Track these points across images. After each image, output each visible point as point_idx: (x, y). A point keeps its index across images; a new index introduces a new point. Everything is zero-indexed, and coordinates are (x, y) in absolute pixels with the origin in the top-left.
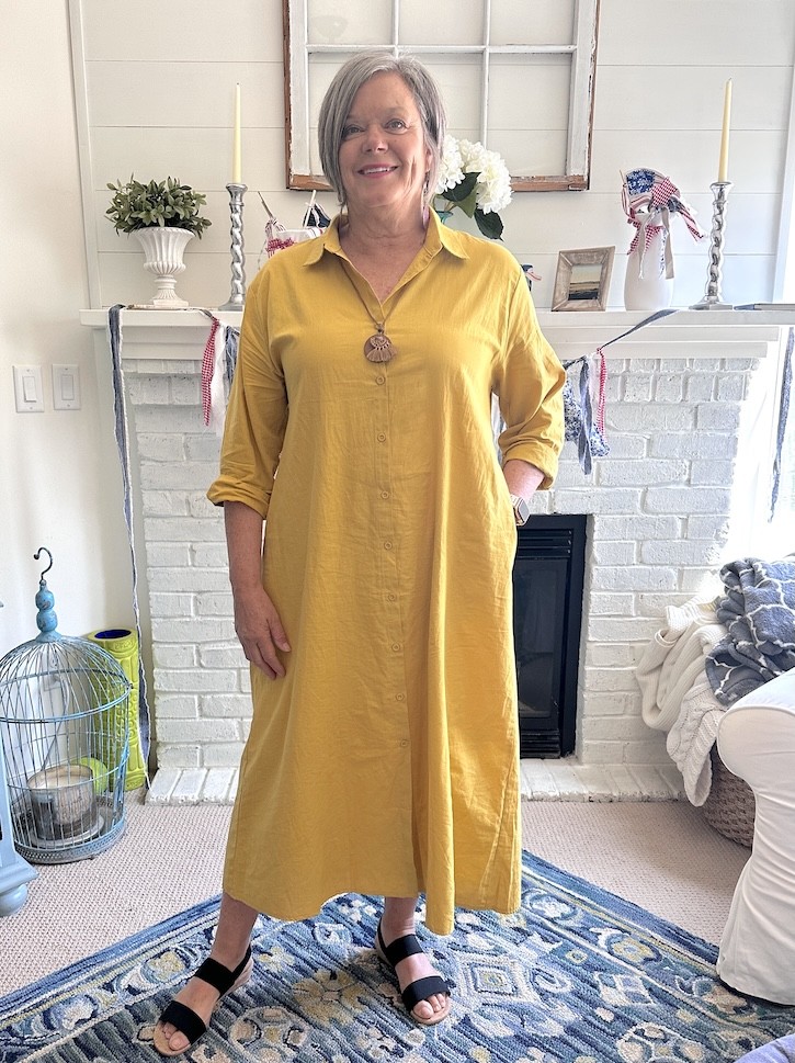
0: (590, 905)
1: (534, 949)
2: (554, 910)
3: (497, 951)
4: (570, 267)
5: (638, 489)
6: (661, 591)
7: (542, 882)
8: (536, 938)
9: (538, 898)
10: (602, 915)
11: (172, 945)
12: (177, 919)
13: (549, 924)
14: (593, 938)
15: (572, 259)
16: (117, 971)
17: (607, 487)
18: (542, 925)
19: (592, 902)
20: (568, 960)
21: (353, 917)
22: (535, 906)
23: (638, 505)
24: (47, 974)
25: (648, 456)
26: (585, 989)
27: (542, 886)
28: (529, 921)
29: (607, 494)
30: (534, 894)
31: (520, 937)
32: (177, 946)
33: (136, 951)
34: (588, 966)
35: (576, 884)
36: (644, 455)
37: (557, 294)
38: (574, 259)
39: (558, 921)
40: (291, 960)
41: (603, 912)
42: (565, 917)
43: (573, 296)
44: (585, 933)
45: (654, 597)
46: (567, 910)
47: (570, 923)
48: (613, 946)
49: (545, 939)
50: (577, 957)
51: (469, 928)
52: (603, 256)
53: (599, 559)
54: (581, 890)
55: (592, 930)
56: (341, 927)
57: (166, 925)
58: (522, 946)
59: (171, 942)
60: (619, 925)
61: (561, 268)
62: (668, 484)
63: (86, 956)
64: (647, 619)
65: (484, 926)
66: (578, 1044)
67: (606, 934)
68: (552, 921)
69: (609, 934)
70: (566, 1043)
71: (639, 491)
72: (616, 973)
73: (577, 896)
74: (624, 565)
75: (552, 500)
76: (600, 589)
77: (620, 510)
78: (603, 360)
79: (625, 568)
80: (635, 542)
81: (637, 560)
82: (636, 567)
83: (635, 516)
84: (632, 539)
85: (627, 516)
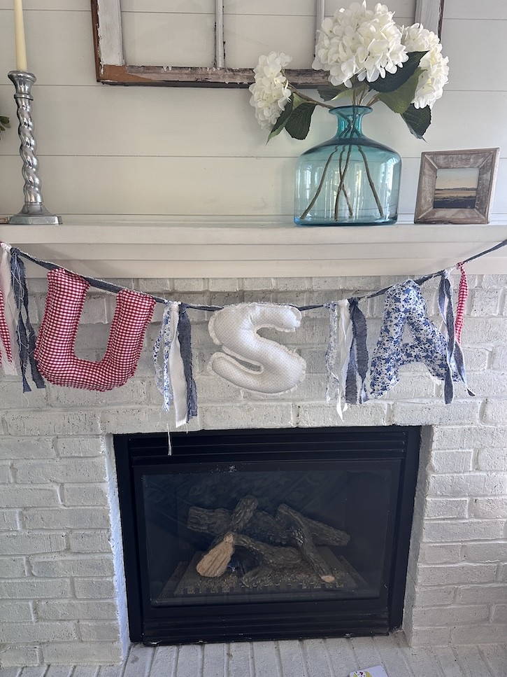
15: (440, 161)
53: (436, 467)
71: (479, 403)
74: (460, 472)
75: (391, 412)
76: (436, 496)
77: (460, 421)
78: (463, 276)
79: (461, 474)
80: (472, 450)
81: (473, 468)
82: (472, 474)
83: (473, 426)
84: (470, 448)
85: (466, 426)
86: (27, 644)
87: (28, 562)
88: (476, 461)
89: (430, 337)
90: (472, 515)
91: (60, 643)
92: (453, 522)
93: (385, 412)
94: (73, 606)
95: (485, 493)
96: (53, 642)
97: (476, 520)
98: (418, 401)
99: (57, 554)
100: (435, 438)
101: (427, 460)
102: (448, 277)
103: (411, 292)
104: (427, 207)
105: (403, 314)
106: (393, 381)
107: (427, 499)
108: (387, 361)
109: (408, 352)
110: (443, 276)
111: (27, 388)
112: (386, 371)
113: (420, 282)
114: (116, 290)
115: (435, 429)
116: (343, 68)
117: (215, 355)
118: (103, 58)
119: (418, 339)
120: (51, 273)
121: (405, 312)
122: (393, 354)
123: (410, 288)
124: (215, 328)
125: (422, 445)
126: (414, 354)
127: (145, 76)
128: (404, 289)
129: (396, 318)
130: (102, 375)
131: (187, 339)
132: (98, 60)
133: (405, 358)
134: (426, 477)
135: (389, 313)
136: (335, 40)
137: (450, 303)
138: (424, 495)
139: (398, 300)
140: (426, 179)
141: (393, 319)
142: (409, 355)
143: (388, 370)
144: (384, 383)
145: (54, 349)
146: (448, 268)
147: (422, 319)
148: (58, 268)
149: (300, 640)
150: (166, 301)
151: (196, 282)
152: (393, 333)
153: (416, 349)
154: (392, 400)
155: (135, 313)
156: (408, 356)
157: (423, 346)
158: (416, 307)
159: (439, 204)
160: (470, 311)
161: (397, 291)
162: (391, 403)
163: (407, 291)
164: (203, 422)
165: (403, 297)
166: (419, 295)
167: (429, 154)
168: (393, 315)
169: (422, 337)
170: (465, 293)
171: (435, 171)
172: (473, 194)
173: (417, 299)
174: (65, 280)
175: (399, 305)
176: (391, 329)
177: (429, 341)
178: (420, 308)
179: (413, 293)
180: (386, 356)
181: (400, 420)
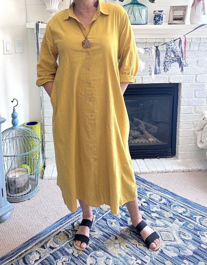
0: (191, 208)
1: (177, 224)
2: (180, 210)
3: (166, 226)
4: (174, 11)
5: (194, 75)
6: (202, 106)
7: (175, 201)
8: (177, 220)
9: (175, 206)
10: (196, 211)
11: (62, 230)
12: (62, 220)
13: (180, 215)
14: (194, 219)
15: (174, 8)
16: (45, 241)
17: (185, 75)
18: (178, 216)
19: (191, 207)
20: (189, 228)
21: (118, 217)
22: (174, 209)
23: (194, 80)
24: (21, 243)
25: (197, 66)
26: (196, 238)
27: (175, 202)
28: (174, 215)
29: (185, 77)
30: (173, 205)
31: (172, 221)
32: (63, 230)
33: (50, 233)
34: (195, 229)
35: (185, 200)
36: (196, 65)
37: (170, 19)
38: (175, 8)
39: (183, 214)
40: (102, 233)
41: (196, 210)
42: (184, 212)
43: (175, 19)
44: (191, 218)
45: (199, 108)
46: (184, 210)
47: (186, 214)
48: (201, 222)
49: (180, 221)
50: (191, 226)
51: (156, 218)
52: (184, 8)
53: (183, 96)
54: (187, 203)
55: (193, 216)
56: (115, 220)
57: (58, 223)
58: (174, 224)
59: (61, 229)
60: (201, 214)
61: (171, 11)
62: (203, 74)
63: (33, 236)
64: (198, 114)
65: (160, 217)
66: (198, 257)
67: (198, 218)
68: (181, 214)
69: (199, 217)
70: (194, 257)
71: (195, 76)
72: (204, 231)
73: (187, 205)
74: (190, 98)
76: (184, 106)
77: (189, 82)
78: (185, 38)
80: (193, 91)
82: (194, 99)
83: (193, 83)
88: (195, 95)
90: (195, 112)
92: (189, 114)
93: (167, 79)
95: (199, 105)
98: (177, 75)
100: (182, 87)
101: (180, 94)
106: (170, 68)
107: (181, 107)
113: (175, 41)
115: (182, 84)
119: (175, 56)
121: (171, 48)
134: (180, 99)
135: (167, 49)
143: (168, 64)
147: (176, 50)
152: (168, 54)
156: (173, 60)
162: (169, 76)
177: (178, 56)
178: (175, 47)
179: (173, 44)
180: (167, 60)
181: (172, 82)
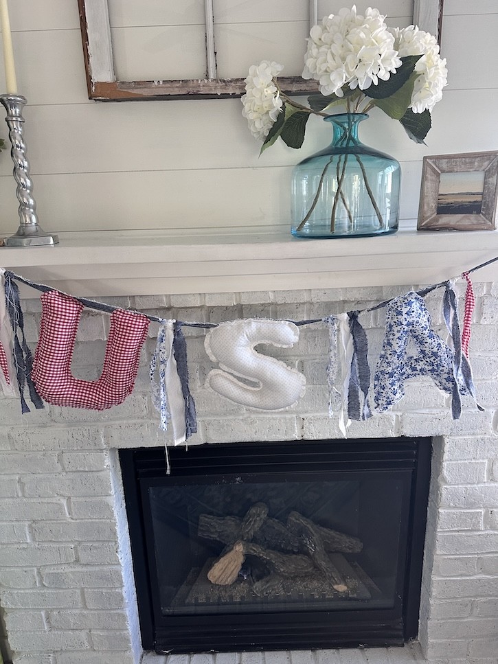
5: (491, 410)
23: (490, 427)
53: (448, 479)
64: (496, 532)
74: (474, 483)
75: (400, 423)
76: (449, 507)
77: (472, 431)
78: (469, 285)
79: (476, 486)
80: (486, 461)
81: (488, 478)
82: (487, 485)
83: (487, 436)
84: (483, 459)
85: (479, 437)
86: (41, 652)
87: (39, 573)
88: (491, 472)
89: (435, 350)
90: (488, 527)
91: (73, 651)
92: (468, 534)
93: (394, 424)
94: (84, 616)
96: (66, 651)
97: (492, 532)
98: (427, 411)
99: (66, 566)
100: (446, 448)
101: (439, 471)
102: (453, 286)
103: (414, 304)
104: (431, 213)
105: (406, 328)
106: (398, 395)
107: (440, 510)
108: (391, 375)
109: (413, 365)
110: (448, 287)
111: (25, 409)
112: (390, 386)
113: (423, 293)
114: (110, 310)
115: (446, 440)
116: (332, 78)
117: (213, 372)
118: (93, 76)
119: (422, 352)
120: (44, 295)
121: (408, 325)
122: (397, 368)
123: (412, 300)
124: (210, 344)
125: (434, 455)
126: (419, 368)
127: (135, 91)
128: (406, 301)
129: (398, 331)
130: (99, 395)
131: (183, 357)
132: (89, 78)
133: (410, 372)
134: (438, 488)
135: (391, 326)
136: (323, 49)
137: (455, 314)
138: (436, 507)
139: (400, 313)
140: (428, 184)
141: (395, 333)
142: (414, 369)
143: (392, 384)
144: (388, 398)
145: (50, 371)
146: (453, 278)
147: (426, 332)
148: (51, 290)
149: (313, 650)
150: (160, 319)
151: (193, 297)
152: (395, 347)
153: (421, 363)
154: (400, 411)
155: (129, 333)
156: (412, 369)
157: (428, 360)
158: (420, 320)
159: (443, 209)
160: (480, 318)
161: (399, 304)
162: (399, 414)
163: (410, 304)
164: (206, 436)
165: (405, 310)
166: (423, 307)
167: (430, 158)
168: (396, 329)
169: (427, 350)
170: (472, 304)
171: (438, 175)
172: (479, 198)
173: (420, 311)
174: (58, 302)
175: (402, 318)
176: (394, 343)
177: (435, 354)
178: (423, 321)
179: (416, 306)
180: (389, 370)
181: (410, 431)
